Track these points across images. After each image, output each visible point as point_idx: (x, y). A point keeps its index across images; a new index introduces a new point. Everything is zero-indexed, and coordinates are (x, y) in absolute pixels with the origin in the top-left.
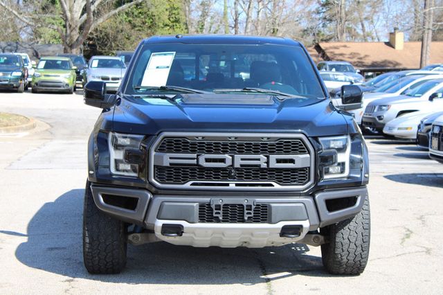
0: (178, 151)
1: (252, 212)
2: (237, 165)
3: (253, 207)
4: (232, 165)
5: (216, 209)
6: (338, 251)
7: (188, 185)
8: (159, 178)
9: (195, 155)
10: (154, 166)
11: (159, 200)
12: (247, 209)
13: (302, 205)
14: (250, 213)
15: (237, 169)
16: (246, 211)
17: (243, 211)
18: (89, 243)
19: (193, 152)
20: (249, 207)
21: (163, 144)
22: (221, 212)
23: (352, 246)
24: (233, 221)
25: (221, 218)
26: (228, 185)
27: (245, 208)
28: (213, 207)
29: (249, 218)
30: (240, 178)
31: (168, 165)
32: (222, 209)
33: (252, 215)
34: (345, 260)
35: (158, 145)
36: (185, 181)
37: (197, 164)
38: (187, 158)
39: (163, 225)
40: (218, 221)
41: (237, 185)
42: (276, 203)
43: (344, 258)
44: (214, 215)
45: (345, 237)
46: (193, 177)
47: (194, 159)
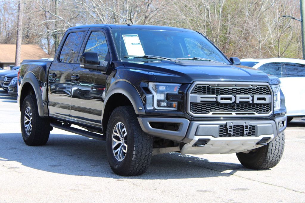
0: (204, 93)
1: (248, 129)
2: (238, 102)
3: (249, 127)
4: (235, 102)
5: (229, 129)
6: (269, 154)
7: (210, 114)
8: (193, 110)
9: (214, 96)
10: (191, 103)
11: (196, 124)
12: (245, 128)
13: (271, 125)
14: (247, 131)
15: (238, 104)
16: (245, 130)
17: (243, 129)
18: (135, 155)
19: (213, 93)
20: (247, 127)
21: (196, 89)
22: (232, 130)
23: (277, 151)
24: (237, 135)
25: (232, 134)
26: (231, 114)
27: (244, 128)
28: (228, 127)
29: (246, 133)
30: (238, 109)
31: (200, 102)
32: (232, 128)
33: (248, 132)
34: (271, 160)
35: (193, 90)
36: (208, 112)
37: (216, 101)
38: (210, 97)
39: (199, 139)
40: (230, 135)
41: (236, 114)
42: (259, 124)
43: (271, 158)
44: (229, 132)
45: (274, 146)
46: (213, 109)
47: (214, 98)
